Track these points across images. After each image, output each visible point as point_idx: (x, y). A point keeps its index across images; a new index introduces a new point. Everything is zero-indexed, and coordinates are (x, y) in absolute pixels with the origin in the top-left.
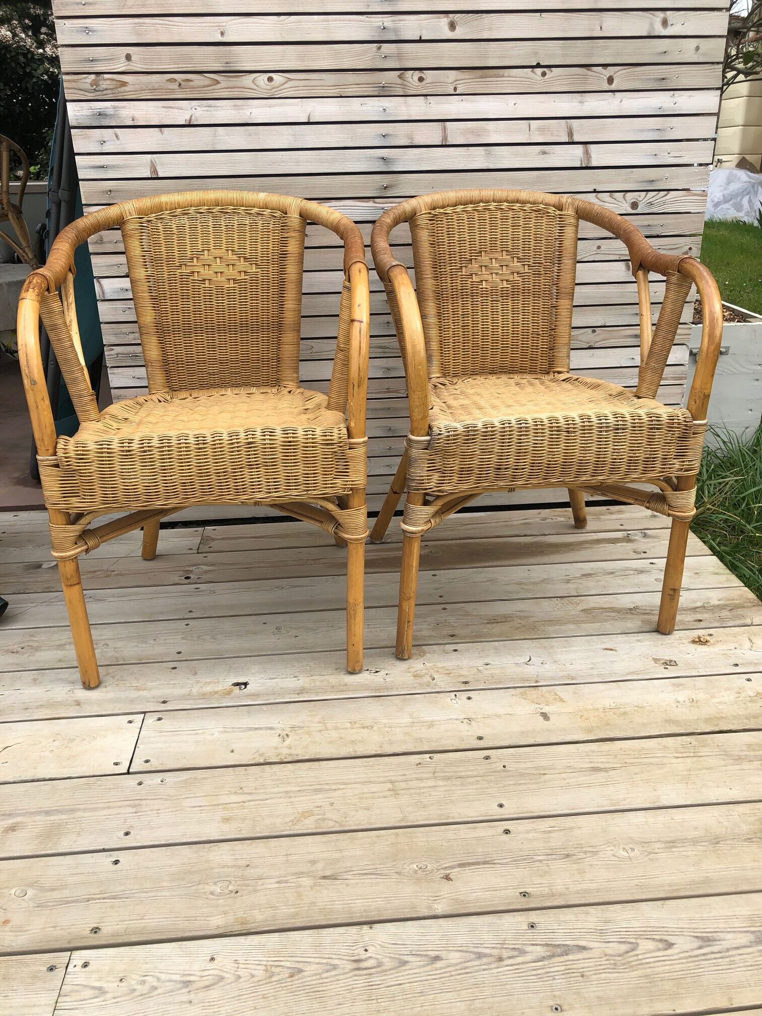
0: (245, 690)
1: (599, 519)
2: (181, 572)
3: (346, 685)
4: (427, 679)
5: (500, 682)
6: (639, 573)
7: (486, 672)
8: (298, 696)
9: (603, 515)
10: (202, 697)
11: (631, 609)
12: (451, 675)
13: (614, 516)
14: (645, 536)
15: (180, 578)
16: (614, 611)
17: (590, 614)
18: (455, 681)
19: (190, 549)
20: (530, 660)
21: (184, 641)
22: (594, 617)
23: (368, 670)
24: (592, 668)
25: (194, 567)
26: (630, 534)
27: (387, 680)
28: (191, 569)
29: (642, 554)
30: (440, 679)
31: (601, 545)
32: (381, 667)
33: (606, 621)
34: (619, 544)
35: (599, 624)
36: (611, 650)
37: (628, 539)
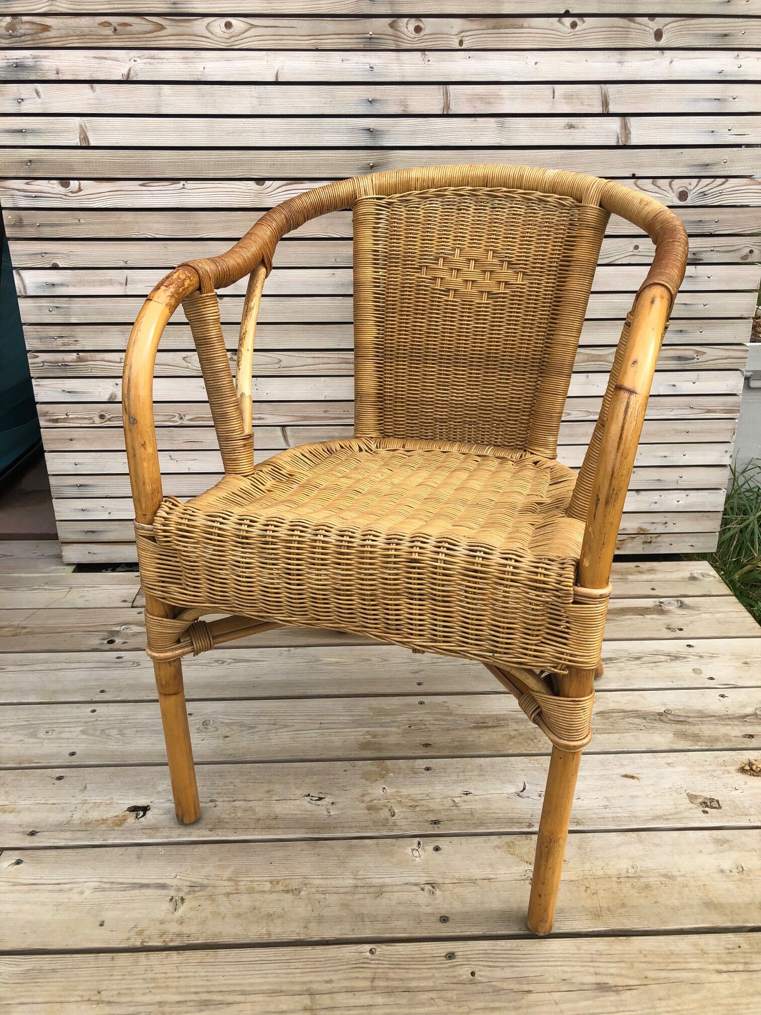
0: (143, 818)
1: (625, 580)
2: (105, 633)
3: (276, 818)
4: (385, 813)
5: (482, 824)
6: (672, 660)
7: (464, 806)
8: (210, 833)
9: (631, 574)
10: (83, 828)
11: (660, 714)
12: (418, 809)
13: (645, 577)
14: (682, 606)
15: (102, 641)
16: (638, 717)
17: (608, 719)
18: (421, 819)
19: (125, 601)
20: (524, 789)
21: (84, 737)
22: (612, 724)
23: (309, 795)
24: (606, 807)
25: (123, 627)
26: (661, 603)
27: (332, 813)
28: (118, 629)
29: (677, 631)
30: (402, 816)
31: (627, 617)
32: (327, 791)
33: (627, 730)
34: (650, 616)
35: (617, 736)
36: (633, 777)
37: (660, 610)
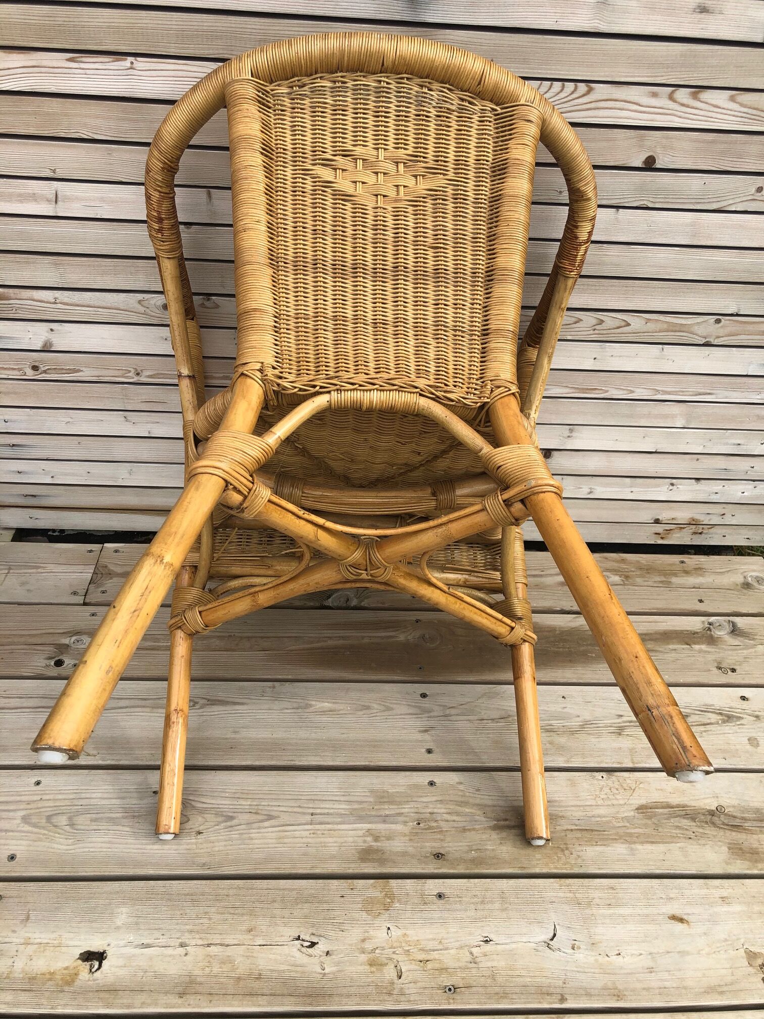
0: (99, 972)
1: (667, 584)
2: (51, 648)
3: (259, 977)
4: (390, 973)
5: (505, 996)
6: (724, 722)
7: (485, 963)
8: (180, 1001)
9: (675, 575)
10: (27, 987)
11: (712, 813)
12: (429, 965)
13: (692, 580)
14: (735, 631)
15: (48, 662)
16: (686, 816)
17: (650, 818)
18: (433, 985)
19: (75, 593)
20: (555, 935)
21: (27, 828)
22: (657, 826)
23: (298, 938)
24: (651, 970)
25: (74, 638)
26: (710, 624)
27: (327, 971)
28: (66, 641)
29: (730, 673)
30: (410, 979)
31: (671, 647)
32: (321, 932)
33: (673, 839)
34: (697, 647)
35: (661, 847)
36: (681, 920)
37: (708, 637)
